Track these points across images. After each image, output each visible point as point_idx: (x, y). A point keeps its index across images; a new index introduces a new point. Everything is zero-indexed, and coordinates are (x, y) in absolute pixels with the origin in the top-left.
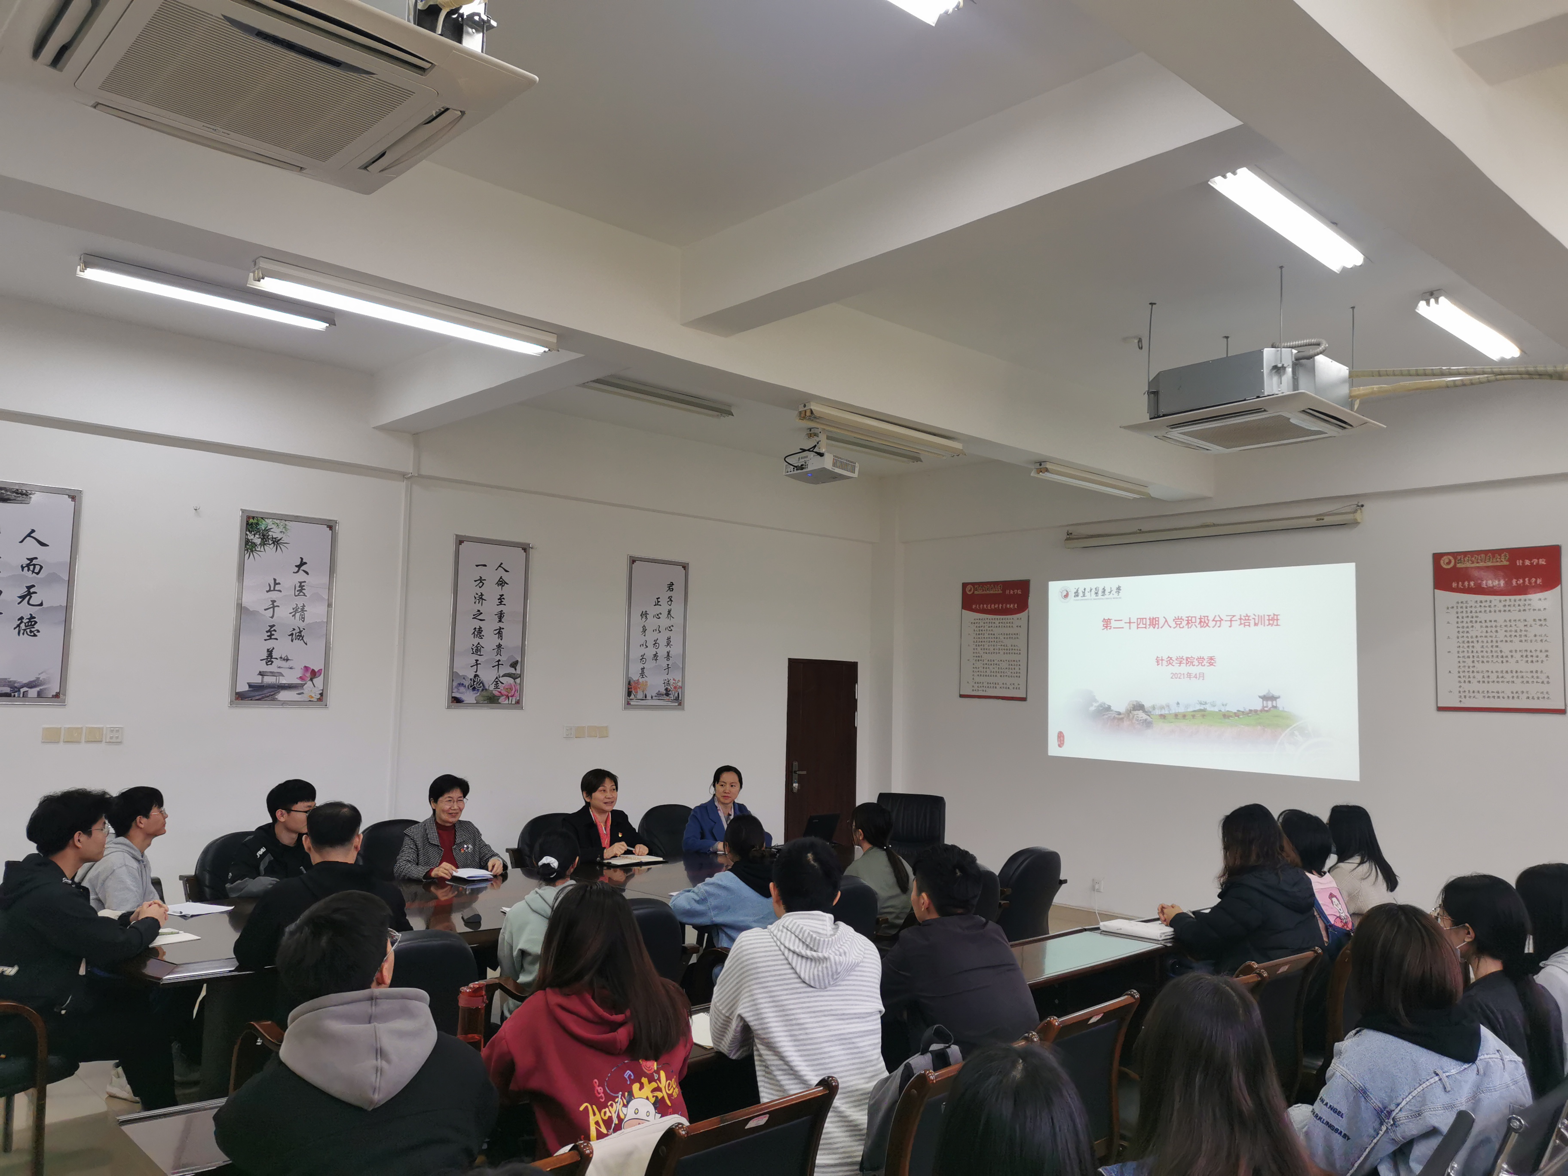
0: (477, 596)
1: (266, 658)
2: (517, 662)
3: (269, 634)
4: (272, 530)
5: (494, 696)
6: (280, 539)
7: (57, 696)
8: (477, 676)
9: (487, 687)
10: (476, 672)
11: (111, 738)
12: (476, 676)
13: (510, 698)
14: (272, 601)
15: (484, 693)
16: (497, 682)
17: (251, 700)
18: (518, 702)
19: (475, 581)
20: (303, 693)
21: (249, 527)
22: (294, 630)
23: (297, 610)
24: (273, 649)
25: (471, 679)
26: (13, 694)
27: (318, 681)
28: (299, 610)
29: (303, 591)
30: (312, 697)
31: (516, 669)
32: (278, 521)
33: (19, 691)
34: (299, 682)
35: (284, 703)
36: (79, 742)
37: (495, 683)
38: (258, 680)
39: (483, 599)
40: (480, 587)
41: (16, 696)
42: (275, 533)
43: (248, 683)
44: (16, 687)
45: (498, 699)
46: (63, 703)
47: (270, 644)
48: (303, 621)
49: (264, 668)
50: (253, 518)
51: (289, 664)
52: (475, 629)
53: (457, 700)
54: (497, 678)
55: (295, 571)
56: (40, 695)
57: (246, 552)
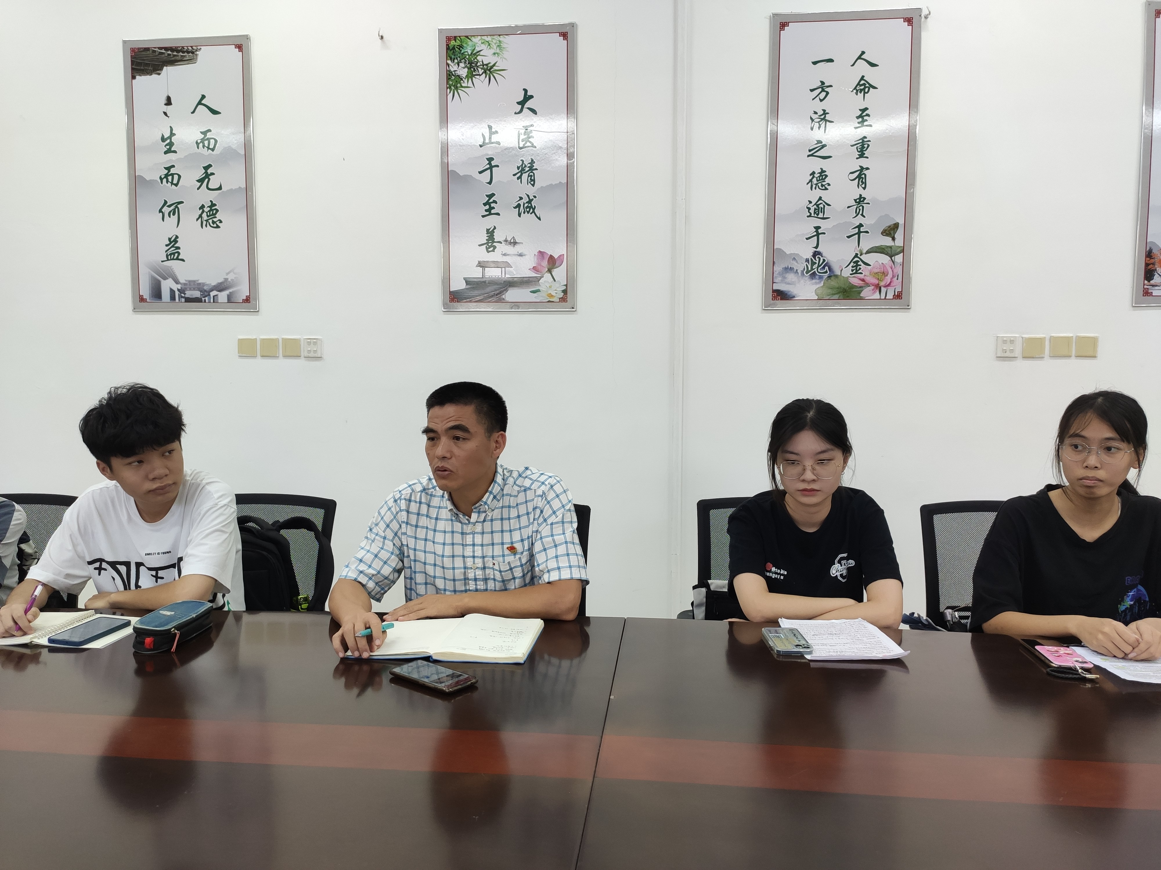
0: (815, 116)
1: (486, 242)
2: (896, 226)
3: (487, 207)
4: (481, 53)
5: (852, 287)
6: (494, 65)
7: (247, 300)
8: (819, 253)
9: (838, 273)
10: (816, 247)
11: (309, 351)
12: (816, 254)
13: (883, 290)
14: (488, 159)
15: (833, 283)
16: (857, 262)
17: (470, 302)
18: (898, 296)
19: (812, 90)
20: (538, 291)
21: (451, 53)
22: (521, 198)
23: (523, 169)
24: (495, 228)
25: (807, 260)
26: (203, 299)
27: (560, 272)
28: (527, 169)
29: (530, 140)
30: (552, 296)
31: (894, 239)
32: (489, 39)
33: (209, 295)
34: (533, 274)
35: (516, 305)
36: (275, 357)
37: (852, 264)
38: (476, 273)
39: (826, 121)
40: (821, 100)
41: (207, 301)
42: (487, 57)
43: (464, 279)
44: (205, 291)
45: (860, 292)
46: (256, 311)
47: (491, 221)
48: (533, 185)
49: (483, 255)
50: (455, 38)
51: (518, 249)
52: (813, 173)
53: (781, 295)
54: (856, 256)
55: (517, 112)
56: (230, 299)
57: (448, 90)
